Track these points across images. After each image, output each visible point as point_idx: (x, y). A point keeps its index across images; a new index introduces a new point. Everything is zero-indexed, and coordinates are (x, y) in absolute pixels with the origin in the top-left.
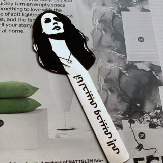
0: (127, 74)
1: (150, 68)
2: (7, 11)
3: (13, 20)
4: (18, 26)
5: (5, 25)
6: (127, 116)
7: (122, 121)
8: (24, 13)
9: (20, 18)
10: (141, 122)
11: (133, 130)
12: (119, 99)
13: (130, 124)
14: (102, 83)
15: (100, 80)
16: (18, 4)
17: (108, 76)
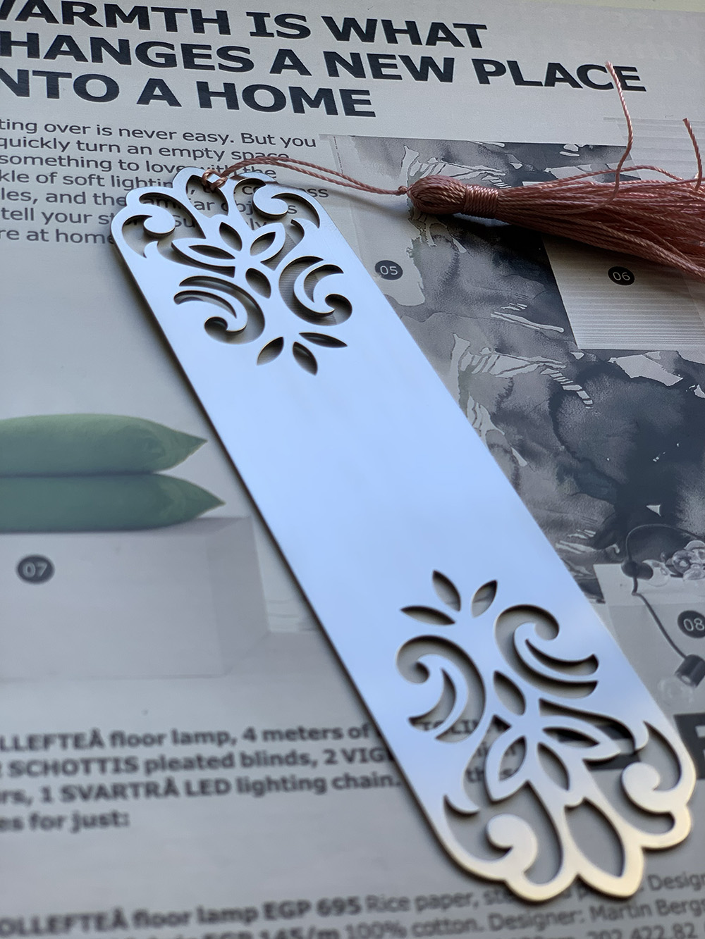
0: (583, 394)
1: (677, 373)
2: (47, 170)
3: (72, 199)
4: (93, 221)
5: (37, 214)
6: (614, 549)
7: (593, 567)
8: (118, 177)
9: (104, 194)
10: (681, 571)
11: (651, 603)
12: (568, 485)
13: (631, 579)
14: (481, 424)
15: (474, 415)
16: (92, 147)
17: (504, 400)
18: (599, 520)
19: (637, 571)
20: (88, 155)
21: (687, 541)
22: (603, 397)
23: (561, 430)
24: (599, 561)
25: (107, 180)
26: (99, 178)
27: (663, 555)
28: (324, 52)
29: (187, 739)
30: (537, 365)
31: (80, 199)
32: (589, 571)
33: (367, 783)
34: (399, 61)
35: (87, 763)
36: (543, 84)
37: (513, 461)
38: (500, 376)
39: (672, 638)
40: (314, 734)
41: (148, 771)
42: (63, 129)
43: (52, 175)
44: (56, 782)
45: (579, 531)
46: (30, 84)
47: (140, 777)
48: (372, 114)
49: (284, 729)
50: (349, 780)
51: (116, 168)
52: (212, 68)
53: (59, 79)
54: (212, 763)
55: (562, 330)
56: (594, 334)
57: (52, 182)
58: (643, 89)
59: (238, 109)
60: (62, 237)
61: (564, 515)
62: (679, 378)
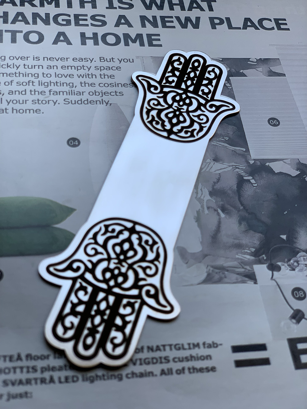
0: (253, 181)
1: (297, 170)
2: (9, 79)
3: (20, 93)
4: (29, 103)
5: (4, 101)
6: (263, 257)
7: (253, 267)
8: (42, 81)
9: (35, 90)
10: (294, 268)
11: (279, 284)
12: (243, 226)
13: (271, 272)
14: (204, 197)
15: (201, 192)
16: (30, 67)
17: (216, 184)
18: (257, 243)
19: (273, 268)
20: (28, 71)
21: (298, 253)
22: (262, 182)
23: (242, 199)
24: (256, 263)
25: (36, 84)
26: (33, 82)
27: (286, 260)
28: (140, 16)
30: (232, 167)
31: (23, 93)
32: (251, 268)
33: (142, 375)
34: (174, 19)
35: (14, 368)
36: (242, 29)
37: (218, 215)
38: (214, 173)
39: (288, 301)
41: (42, 372)
42: (17, 58)
43: (11, 82)
45: (247, 248)
46: (3, 37)
47: (38, 375)
48: (161, 46)
50: (133, 374)
51: (41, 78)
52: (87, 25)
53: (17, 34)
55: (244, 150)
56: (259, 151)
57: (11, 85)
58: (288, 29)
59: (98, 45)
60: (15, 111)
61: (240, 241)
62: (298, 172)
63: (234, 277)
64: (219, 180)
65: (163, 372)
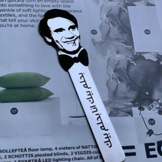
2: (19, 8)
4: (29, 21)
5: (17, 20)
9: (31, 14)
11: (143, 117)
12: (129, 88)
13: (139, 111)
14: (111, 73)
15: (110, 70)
16: (29, 1)
18: (134, 96)
19: (141, 109)
20: (28, 3)
21: (153, 101)
22: (139, 65)
23: (129, 73)
24: (133, 107)
25: (32, 11)
26: (30, 10)
27: (147, 105)
29: (43, 150)
30: (125, 56)
31: (26, 16)
32: (131, 109)
33: (79, 159)
35: (23, 155)
37: (117, 82)
38: (117, 59)
40: (69, 148)
41: (35, 157)
44: (17, 159)
47: (34, 158)
49: (63, 147)
50: (75, 158)
51: (34, 8)
54: (48, 155)
55: (132, 47)
57: (20, 11)
60: (22, 26)
61: (127, 95)
62: (157, 59)
63: (123, 113)
64: (118, 64)
65: (88, 158)
